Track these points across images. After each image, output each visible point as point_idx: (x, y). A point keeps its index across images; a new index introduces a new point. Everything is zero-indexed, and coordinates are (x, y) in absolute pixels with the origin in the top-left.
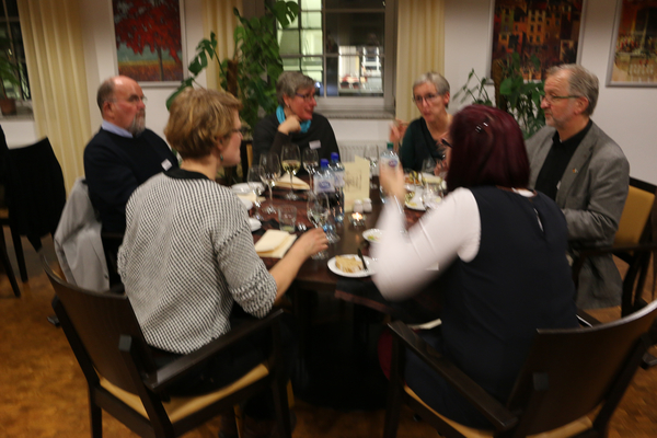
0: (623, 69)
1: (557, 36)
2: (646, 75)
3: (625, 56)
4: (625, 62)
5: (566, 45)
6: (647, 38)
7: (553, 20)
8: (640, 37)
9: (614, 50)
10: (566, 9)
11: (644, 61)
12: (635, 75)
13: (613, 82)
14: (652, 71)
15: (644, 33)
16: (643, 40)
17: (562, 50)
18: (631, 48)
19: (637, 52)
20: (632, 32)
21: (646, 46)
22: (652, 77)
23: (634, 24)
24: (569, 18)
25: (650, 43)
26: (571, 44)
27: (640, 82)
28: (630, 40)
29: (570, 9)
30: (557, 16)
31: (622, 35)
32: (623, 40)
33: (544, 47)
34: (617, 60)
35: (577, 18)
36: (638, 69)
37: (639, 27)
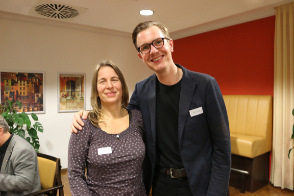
0: (64, 105)
1: (33, 92)
2: (74, 107)
3: (64, 100)
4: (64, 102)
5: (37, 96)
6: (72, 92)
7: (30, 85)
8: (69, 92)
9: (59, 97)
10: (36, 80)
11: (72, 101)
12: (69, 107)
13: (61, 111)
14: (76, 105)
15: (70, 90)
16: (70, 93)
17: (36, 98)
18: (66, 96)
19: (69, 98)
20: (65, 90)
21: (72, 95)
22: (76, 108)
23: (65, 87)
24: (38, 84)
25: (73, 94)
26: (40, 95)
27: (72, 110)
28: (65, 93)
29: (37, 80)
30: (32, 83)
31: (61, 91)
32: (62, 93)
33: (28, 97)
34: (61, 101)
35: (41, 84)
36: (70, 104)
37: (68, 88)
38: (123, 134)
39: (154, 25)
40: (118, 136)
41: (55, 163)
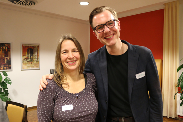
0: (25, 65)
1: (4, 56)
2: (32, 66)
3: (25, 61)
4: (25, 63)
5: (6, 59)
6: (30, 56)
8: (29, 56)
9: (22, 60)
10: (6, 48)
11: (31, 62)
12: (29, 67)
13: (23, 69)
14: (33, 65)
15: (29, 55)
17: (6, 60)
18: (27, 59)
19: (28, 60)
20: (26, 55)
21: (30, 58)
22: (34, 67)
23: (26, 53)
24: (7, 51)
25: (31, 57)
26: (8, 58)
27: (31, 69)
28: (26, 57)
29: (7, 48)
30: (3, 50)
31: (23, 56)
32: (24, 57)
34: (23, 63)
35: (9, 51)
36: (29, 65)
37: (28, 53)
38: (81, 93)
39: (107, 9)
40: (77, 95)
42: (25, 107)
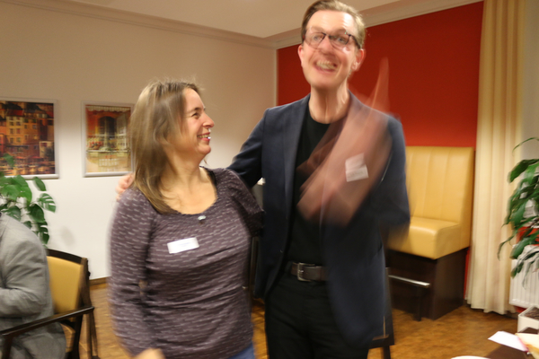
0: (94, 162)
1: (36, 138)
2: (112, 166)
3: (95, 153)
4: (94, 157)
5: (45, 145)
6: (109, 138)
7: (30, 125)
8: (103, 138)
9: (87, 148)
10: (41, 116)
11: (109, 156)
12: (104, 167)
13: (88, 173)
14: (116, 163)
15: (106, 135)
16: (105, 141)
17: (42, 149)
18: (98, 146)
19: (103, 149)
20: (96, 135)
21: (108, 145)
22: (116, 167)
23: (97, 128)
24: (44, 123)
25: (111, 142)
26: (49, 144)
27: (108, 172)
28: (96, 140)
29: (44, 116)
30: (34, 121)
31: (90, 137)
32: (91, 140)
33: (26, 147)
34: (89, 156)
35: (51, 123)
36: (106, 162)
37: (101, 131)
40: (201, 218)
41: (78, 267)
42: (82, 262)
